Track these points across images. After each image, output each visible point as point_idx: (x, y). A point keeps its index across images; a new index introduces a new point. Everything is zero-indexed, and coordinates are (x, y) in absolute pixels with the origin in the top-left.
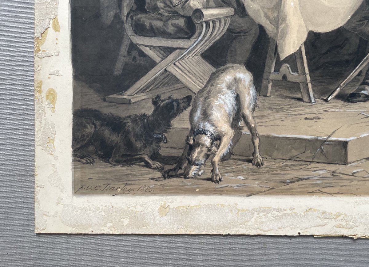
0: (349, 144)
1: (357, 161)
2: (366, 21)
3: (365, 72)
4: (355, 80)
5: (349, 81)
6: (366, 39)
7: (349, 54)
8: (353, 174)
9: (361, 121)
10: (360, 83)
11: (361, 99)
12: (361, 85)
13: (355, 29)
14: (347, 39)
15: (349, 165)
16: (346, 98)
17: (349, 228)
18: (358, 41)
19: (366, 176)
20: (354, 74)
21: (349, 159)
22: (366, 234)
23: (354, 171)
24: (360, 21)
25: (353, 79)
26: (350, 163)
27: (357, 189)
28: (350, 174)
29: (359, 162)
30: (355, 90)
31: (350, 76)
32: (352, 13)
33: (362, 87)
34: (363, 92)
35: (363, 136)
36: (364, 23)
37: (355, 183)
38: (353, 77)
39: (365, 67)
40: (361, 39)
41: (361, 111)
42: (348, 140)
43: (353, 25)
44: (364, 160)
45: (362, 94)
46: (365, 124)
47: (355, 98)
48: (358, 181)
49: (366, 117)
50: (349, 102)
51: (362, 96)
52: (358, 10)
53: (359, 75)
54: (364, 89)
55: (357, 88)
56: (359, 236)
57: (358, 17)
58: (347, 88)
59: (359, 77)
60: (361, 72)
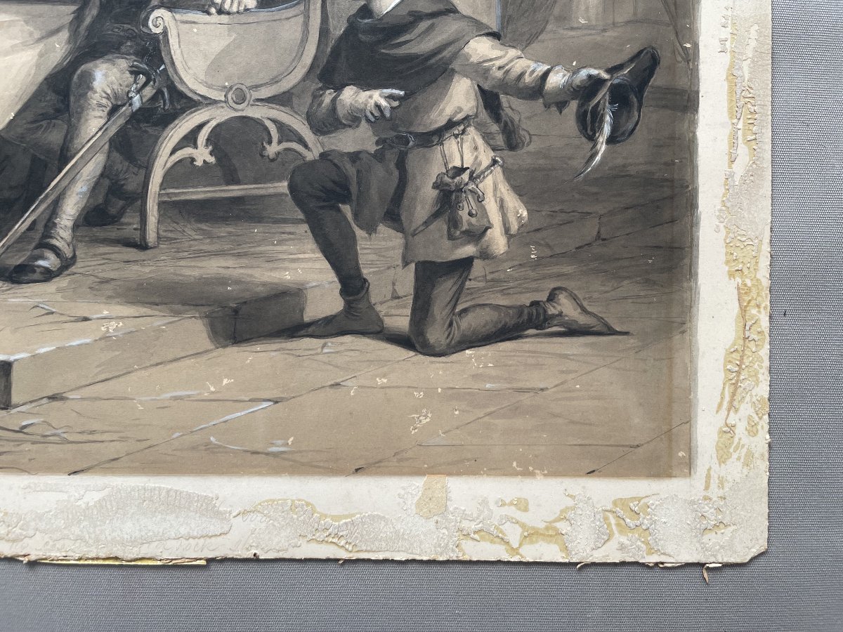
0: (15, 367)
1: (31, 402)
2: (44, 123)
3: (43, 223)
4: (23, 238)
5: (12, 240)
6: (43, 157)
7: (11, 188)
8: (22, 430)
9: (39, 320)
10: (33, 245)
11: (36, 276)
12: (36, 248)
13: (22, 137)
14: (7, 157)
15: (14, 411)
16: (7, 275)
17: (14, 541)
18: (28, 162)
19: (48, 433)
20: (20, 227)
21: (15, 399)
22: (48, 554)
23: (24, 423)
24: (32, 122)
25: (20, 237)
26: (17, 406)
27: (30, 460)
28: (17, 429)
29: (33, 405)
30: (23, 259)
31: (13, 230)
32: (19, 107)
33: (37, 252)
34: (41, 263)
35: (43, 351)
36: (42, 126)
37: (27, 447)
38: (19, 234)
39: (42, 213)
40: (34, 159)
41: (37, 300)
42: (12, 358)
43: (20, 130)
44: (45, 401)
45: (39, 267)
46: (46, 327)
47: (26, 275)
48: (34, 443)
49: (47, 314)
50: (14, 282)
51: (38, 270)
52: (29, 100)
53: (32, 227)
54: (42, 257)
55: (29, 253)
56: (33, 558)
57: (29, 116)
58: (10, 255)
59: (31, 234)
60: (34, 222)
